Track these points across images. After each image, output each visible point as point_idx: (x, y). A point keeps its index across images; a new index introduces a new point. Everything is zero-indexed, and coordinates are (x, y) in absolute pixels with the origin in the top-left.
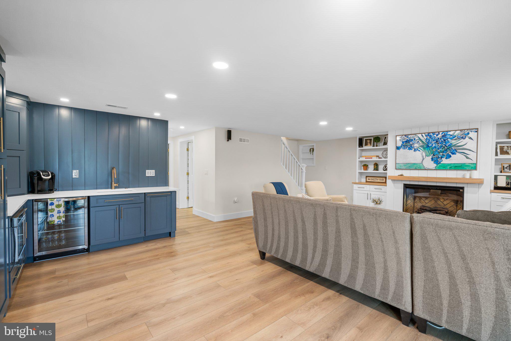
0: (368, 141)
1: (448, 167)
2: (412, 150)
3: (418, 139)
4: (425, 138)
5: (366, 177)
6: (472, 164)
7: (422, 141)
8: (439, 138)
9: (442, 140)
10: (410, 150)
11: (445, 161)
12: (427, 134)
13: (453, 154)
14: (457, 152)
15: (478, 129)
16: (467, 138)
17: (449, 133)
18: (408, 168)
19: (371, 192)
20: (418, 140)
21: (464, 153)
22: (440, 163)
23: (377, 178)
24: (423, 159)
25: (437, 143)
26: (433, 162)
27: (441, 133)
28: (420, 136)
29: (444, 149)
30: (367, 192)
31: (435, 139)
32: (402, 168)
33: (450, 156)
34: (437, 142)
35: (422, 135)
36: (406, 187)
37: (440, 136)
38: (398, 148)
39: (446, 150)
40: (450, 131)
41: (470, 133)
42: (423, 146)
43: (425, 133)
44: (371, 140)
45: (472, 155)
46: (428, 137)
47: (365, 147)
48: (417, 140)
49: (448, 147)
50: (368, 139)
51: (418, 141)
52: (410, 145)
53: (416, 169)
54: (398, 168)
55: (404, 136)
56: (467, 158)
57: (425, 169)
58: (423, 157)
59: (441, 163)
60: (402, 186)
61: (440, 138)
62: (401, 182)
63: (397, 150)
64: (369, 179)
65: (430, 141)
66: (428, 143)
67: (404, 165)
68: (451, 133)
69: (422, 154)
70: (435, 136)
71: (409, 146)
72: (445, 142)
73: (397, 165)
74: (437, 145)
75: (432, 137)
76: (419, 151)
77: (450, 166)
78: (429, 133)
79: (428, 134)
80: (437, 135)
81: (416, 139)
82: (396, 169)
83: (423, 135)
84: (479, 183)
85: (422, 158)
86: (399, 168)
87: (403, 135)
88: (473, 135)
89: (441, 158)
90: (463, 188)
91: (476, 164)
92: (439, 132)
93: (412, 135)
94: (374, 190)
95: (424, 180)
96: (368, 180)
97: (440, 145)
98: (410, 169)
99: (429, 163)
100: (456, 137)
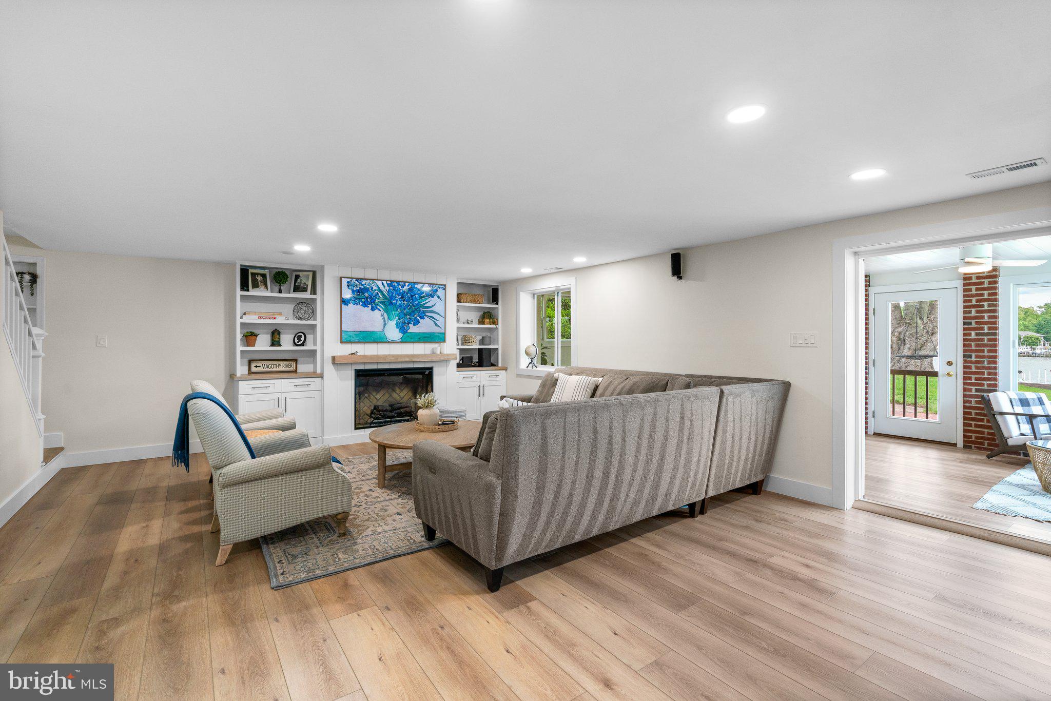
0: (259, 278)
1: (416, 339)
2: (368, 307)
3: (377, 288)
4: (388, 288)
5: (250, 362)
6: (440, 333)
7: (383, 294)
8: (405, 292)
9: (409, 295)
10: (364, 307)
11: (413, 329)
12: (390, 282)
13: (422, 318)
14: (425, 315)
15: (445, 285)
16: (435, 296)
17: (416, 286)
18: (363, 341)
19: (288, 395)
20: (376, 291)
21: (433, 318)
22: (407, 332)
23: (277, 363)
24: (385, 324)
25: (403, 299)
26: (398, 329)
27: (407, 284)
28: (379, 283)
29: (411, 310)
30: (276, 396)
31: (400, 292)
32: (353, 340)
33: (419, 322)
34: (402, 297)
35: (383, 283)
36: (359, 374)
37: (406, 288)
38: (344, 302)
39: (413, 312)
40: (418, 283)
41: (438, 289)
42: (384, 301)
43: (386, 281)
44: (264, 276)
45: (440, 321)
46: (391, 288)
48: (376, 290)
49: (416, 308)
50: (258, 274)
51: (377, 293)
52: (365, 298)
53: (374, 342)
54: (345, 341)
55: (354, 280)
56: (436, 325)
57: (388, 342)
58: (384, 320)
59: (408, 331)
60: (352, 374)
61: (406, 291)
62: (350, 367)
63: (343, 305)
64: (256, 367)
65: (394, 295)
66: (391, 297)
67: (355, 334)
68: (418, 286)
69: (383, 316)
70: (400, 287)
71: (363, 300)
72: (412, 299)
73: (343, 334)
74: (403, 302)
75: (396, 289)
76: (379, 310)
77: (418, 337)
78: (392, 282)
79: (391, 283)
80: (403, 287)
81: (375, 288)
82: (342, 342)
83: (385, 282)
84: (444, 361)
85: (383, 323)
86: (348, 339)
87: (353, 278)
88: (440, 292)
89: (408, 323)
90: (431, 368)
91: (445, 333)
92: (405, 282)
93: (368, 281)
94: (293, 389)
95: (393, 359)
96: (254, 369)
97: (406, 303)
98: (365, 343)
99: (393, 332)
100: (424, 294)
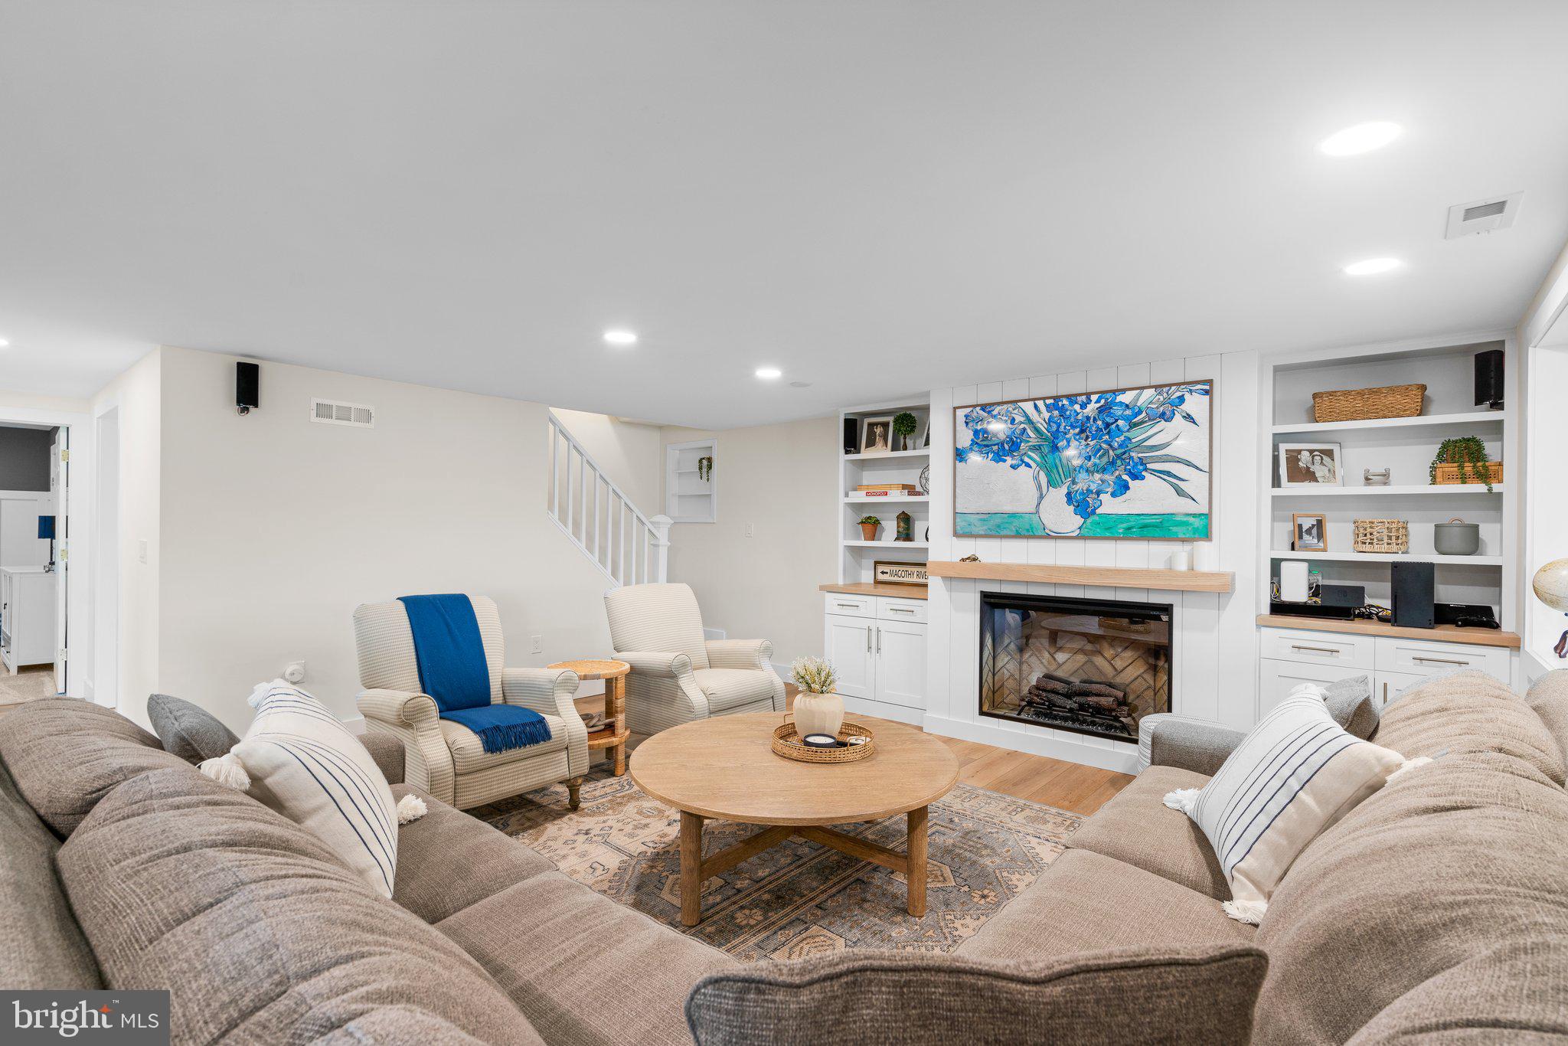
0: (879, 430)
1: (1120, 530)
2: (1005, 461)
3: (1022, 419)
4: (1047, 415)
5: (876, 563)
6: (1194, 515)
7: (1037, 430)
8: (1088, 418)
9: (1100, 423)
10: (997, 462)
11: (1110, 505)
12: (1052, 401)
13: (1135, 477)
14: (1146, 470)
15: (1210, 382)
16: (1178, 417)
17: (1120, 398)
18: (993, 533)
19: (880, 623)
20: (1022, 426)
21: (1169, 474)
22: (1093, 512)
23: (910, 569)
24: (1041, 497)
25: (1084, 436)
26: (1072, 508)
27: (1094, 398)
28: (1028, 407)
29: (1105, 460)
30: (866, 623)
31: (1077, 421)
32: (975, 530)
33: (1127, 487)
34: (1082, 431)
35: (1036, 406)
36: (992, 603)
37: (1092, 408)
38: (959, 455)
39: (1113, 463)
40: (1123, 391)
41: (1187, 396)
42: (1039, 446)
43: (1044, 399)
44: (885, 425)
45: (1195, 483)
46: (1056, 413)
47: (866, 454)
48: (1021, 423)
49: (1119, 452)
50: (877, 424)
51: (1024, 429)
52: (997, 444)
53: (1018, 536)
54: (961, 532)
55: (978, 409)
56: (1180, 492)
57: (1048, 537)
58: (1040, 487)
59: (1098, 511)
60: (975, 601)
61: (1092, 415)
62: (971, 585)
63: (957, 462)
64: (883, 573)
65: (1062, 428)
66: (1056, 435)
67: (980, 520)
68: (1126, 398)
69: (1036, 478)
70: (1077, 407)
71: (995, 448)
72: (1108, 433)
73: (958, 520)
74: (1083, 442)
75: (1068, 413)
76: (1028, 465)
77: (1125, 525)
78: (1057, 398)
79: (1055, 403)
80: (1083, 406)
81: (1019, 418)
82: (956, 534)
83: (1040, 404)
84: (1219, 590)
85: (1036, 495)
86: (967, 530)
87: (975, 406)
88: (1195, 404)
89: (1098, 493)
90: (1167, 609)
91: (1208, 516)
92: (1088, 395)
93: (1005, 406)
94: (892, 615)
96: (881, 577)
97: (1092, 443)
98: (1001, 537)
99: (1059, 514)
100: (1144, 414)
